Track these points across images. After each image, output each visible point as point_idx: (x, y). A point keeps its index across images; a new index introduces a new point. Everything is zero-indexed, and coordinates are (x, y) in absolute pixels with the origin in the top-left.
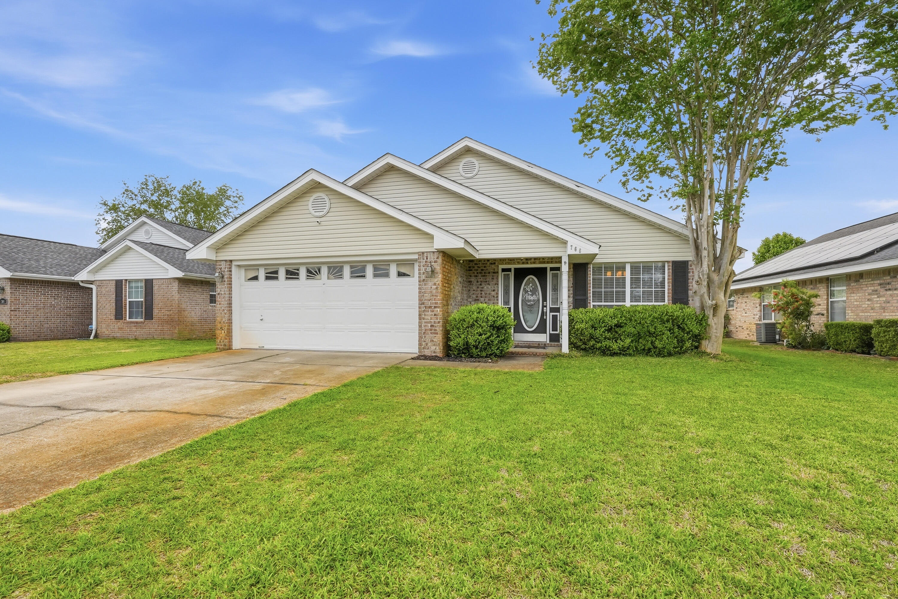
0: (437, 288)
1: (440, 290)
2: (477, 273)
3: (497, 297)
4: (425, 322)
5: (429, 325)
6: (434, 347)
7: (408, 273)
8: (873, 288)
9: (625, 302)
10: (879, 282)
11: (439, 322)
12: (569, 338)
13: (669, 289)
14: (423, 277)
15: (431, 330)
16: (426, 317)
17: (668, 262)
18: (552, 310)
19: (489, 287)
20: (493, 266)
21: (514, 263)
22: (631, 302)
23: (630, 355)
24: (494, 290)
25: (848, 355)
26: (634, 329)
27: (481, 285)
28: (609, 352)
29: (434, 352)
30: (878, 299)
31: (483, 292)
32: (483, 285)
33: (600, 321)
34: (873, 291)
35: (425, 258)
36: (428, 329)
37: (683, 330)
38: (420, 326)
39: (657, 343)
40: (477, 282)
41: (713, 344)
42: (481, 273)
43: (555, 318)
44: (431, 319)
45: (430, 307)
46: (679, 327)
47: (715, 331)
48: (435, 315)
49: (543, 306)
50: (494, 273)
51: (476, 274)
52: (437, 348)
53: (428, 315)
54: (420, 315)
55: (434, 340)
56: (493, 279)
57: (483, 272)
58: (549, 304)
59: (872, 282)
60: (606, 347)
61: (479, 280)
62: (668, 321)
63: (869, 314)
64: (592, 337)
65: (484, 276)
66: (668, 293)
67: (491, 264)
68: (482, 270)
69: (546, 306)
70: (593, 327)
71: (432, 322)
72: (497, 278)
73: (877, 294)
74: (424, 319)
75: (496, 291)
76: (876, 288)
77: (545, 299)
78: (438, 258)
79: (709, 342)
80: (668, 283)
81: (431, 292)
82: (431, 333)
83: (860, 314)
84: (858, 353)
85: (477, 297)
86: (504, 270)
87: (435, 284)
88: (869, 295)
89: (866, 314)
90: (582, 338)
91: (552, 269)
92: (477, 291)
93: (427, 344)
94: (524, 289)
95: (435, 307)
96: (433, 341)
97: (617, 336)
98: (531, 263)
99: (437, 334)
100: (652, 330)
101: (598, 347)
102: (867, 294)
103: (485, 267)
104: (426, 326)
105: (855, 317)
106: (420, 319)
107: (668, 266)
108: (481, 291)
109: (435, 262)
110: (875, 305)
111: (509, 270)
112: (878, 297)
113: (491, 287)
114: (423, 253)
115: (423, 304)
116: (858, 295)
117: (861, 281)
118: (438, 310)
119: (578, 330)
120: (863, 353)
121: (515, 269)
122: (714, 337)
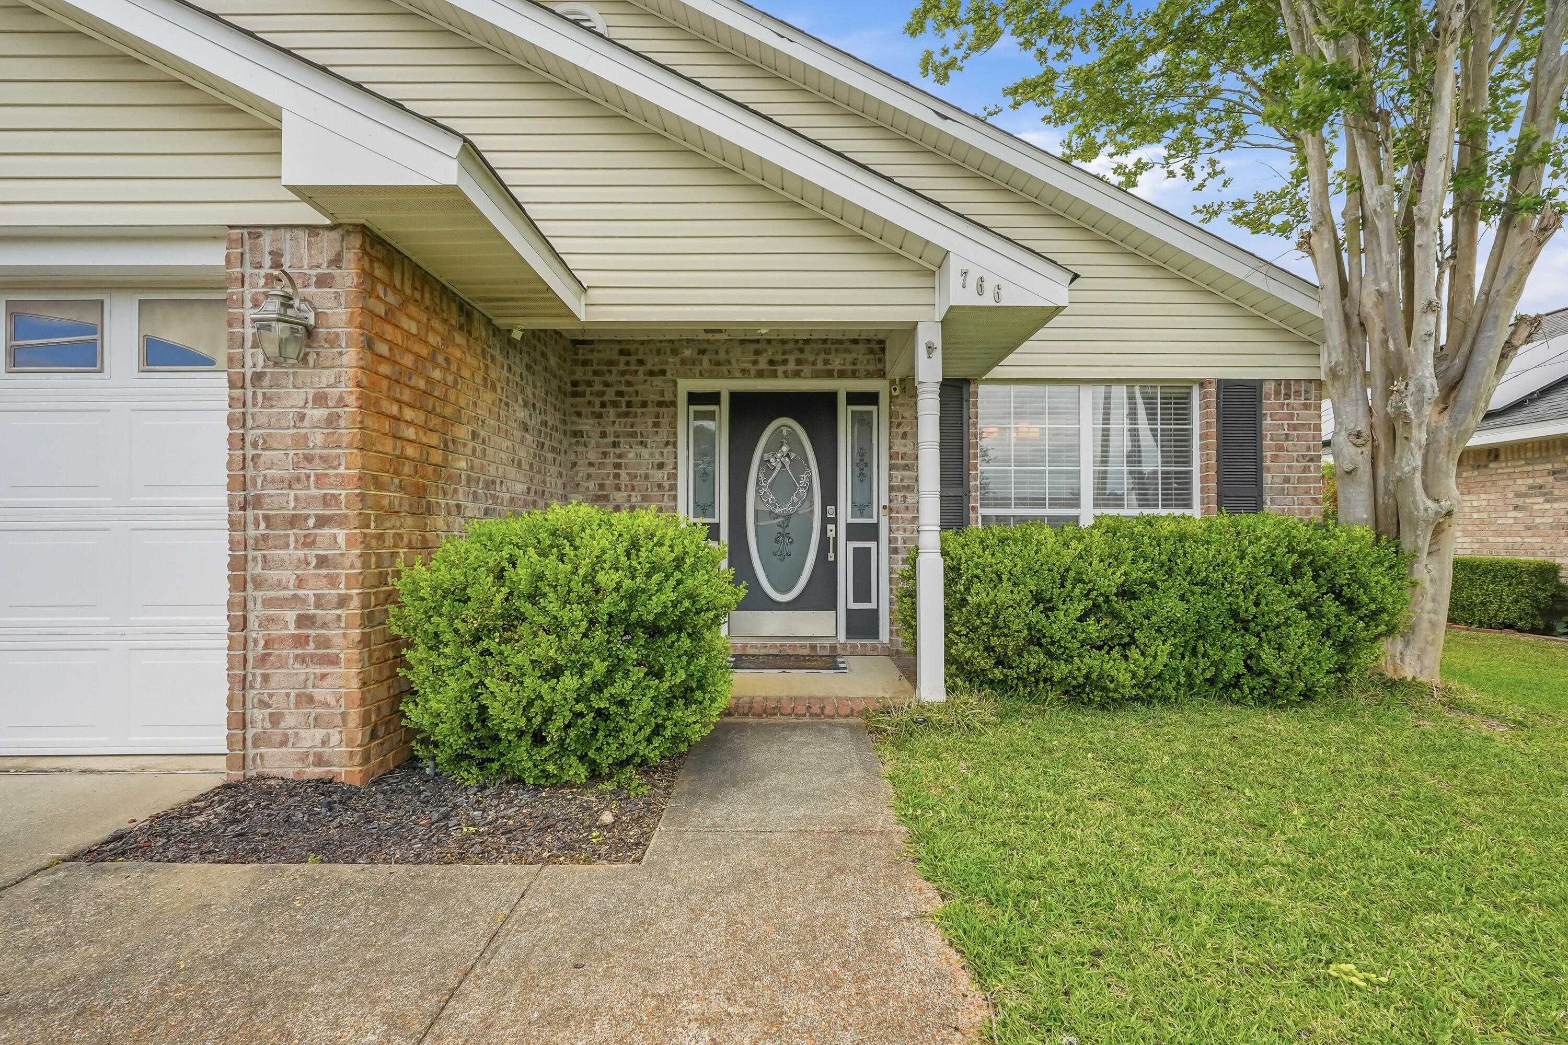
0: (331, 421)
1: (347, 432)
2: (603, 405)
3: (674, 487)
4: (268, 603)
5: (291, 616)
6: (319, 733)
7: (203, 349)
8: (1530, 481)
9: (1078, 506)
10: (1549, 466)
11: (343, 602)
12: (949, 645)
13: (1205, 468)
14: (254, 360)
15: (300, 641)
16: (273, 575)
17: (1202, 384)
18: (854, 532)
19: (645, 453)
20: (658, 381)
21: (730, 375)
22: (1096, 506)
23: (1165, 700)
24: (661, 466)
25: (1497, 634)
26: (1183, 605)
27: (615, 445)
28: (1097, 696)
29: (320, 761)
30: (1548, 506)
31: (623, 473)
32: (624, 448)
33: (1063, 579)
34: (1531, 487)
35: (267, 261)
36: (282, 640)
37: (1351, 605)
38: (240, 624)
39: (1267, 655)
40: (604, 435)
41: (1423, 651)
42: (615, 404)
43: (862, 560)
44: (301, 582)
45: (294, 521)
46: (1338, 596)
47: (1429, 606)
48: (322, 562)
49: (825, 521)
50: (660, 404)
51: (597, 409)
52: (335, 738)
53: (281, 565)
54: (237, 564)
55: (319, 694)
56: (656, 425)
57: (623, 401)
58: (845, 514)
59: (1530, 468)
60: (1087, 677)
61: (609, 429)
62: (1297, 571)
63: (1519, 540)
64: (1036, 639)
65: (626, 415)
66: (1204, 479)
67: (651, 373)
68: (620, 394)
69: (834, 521)
70: (1038, 598)
71: (304, 601)
72: (673, 426)
73: (1544, 494)
74: (258, 585)
75: (669, 469)
76: (1539, 481)
77: (830, 497)
78: (336, 261)
79: (1407, 643)
80: (1203, 448)
81: (301, 441)
82: (302, 659)
83: (1491, 540)
84: (1521, 630)
85: (602, 487)
86: (694, 398)
87: (320, 400)
88: (1518, 495)
89: (1509, 540)
90: (994, 641)
91: (854, 398)
92: (602, 465)
93: (275, 719)
94: (764, 463)
95: (322, 522)
96: (311, 699)
97: (1119, 630)
98: (786, 375)
99: (333, 661)
100: (1246, 606)
101: (1057, 676)
102: (1511, 495)
103: (629, 384)
104: (271, 620)
105: (1477, 546)
106: (238, 583)
107: (1203, 397)
108: (618, 466)
109: (323, 281)
110: (1538, 520)
111: (713, 398)
112: (1547, 501)
113: (652, 455)
114: (255, 231)
115: (258, 502)
116: (1483, 497)
117: (1492, 465)
118: (341, 535)
119: (979, 610)
120: (1534, 630)
121: (734, 396)
122: (1425, 625)
